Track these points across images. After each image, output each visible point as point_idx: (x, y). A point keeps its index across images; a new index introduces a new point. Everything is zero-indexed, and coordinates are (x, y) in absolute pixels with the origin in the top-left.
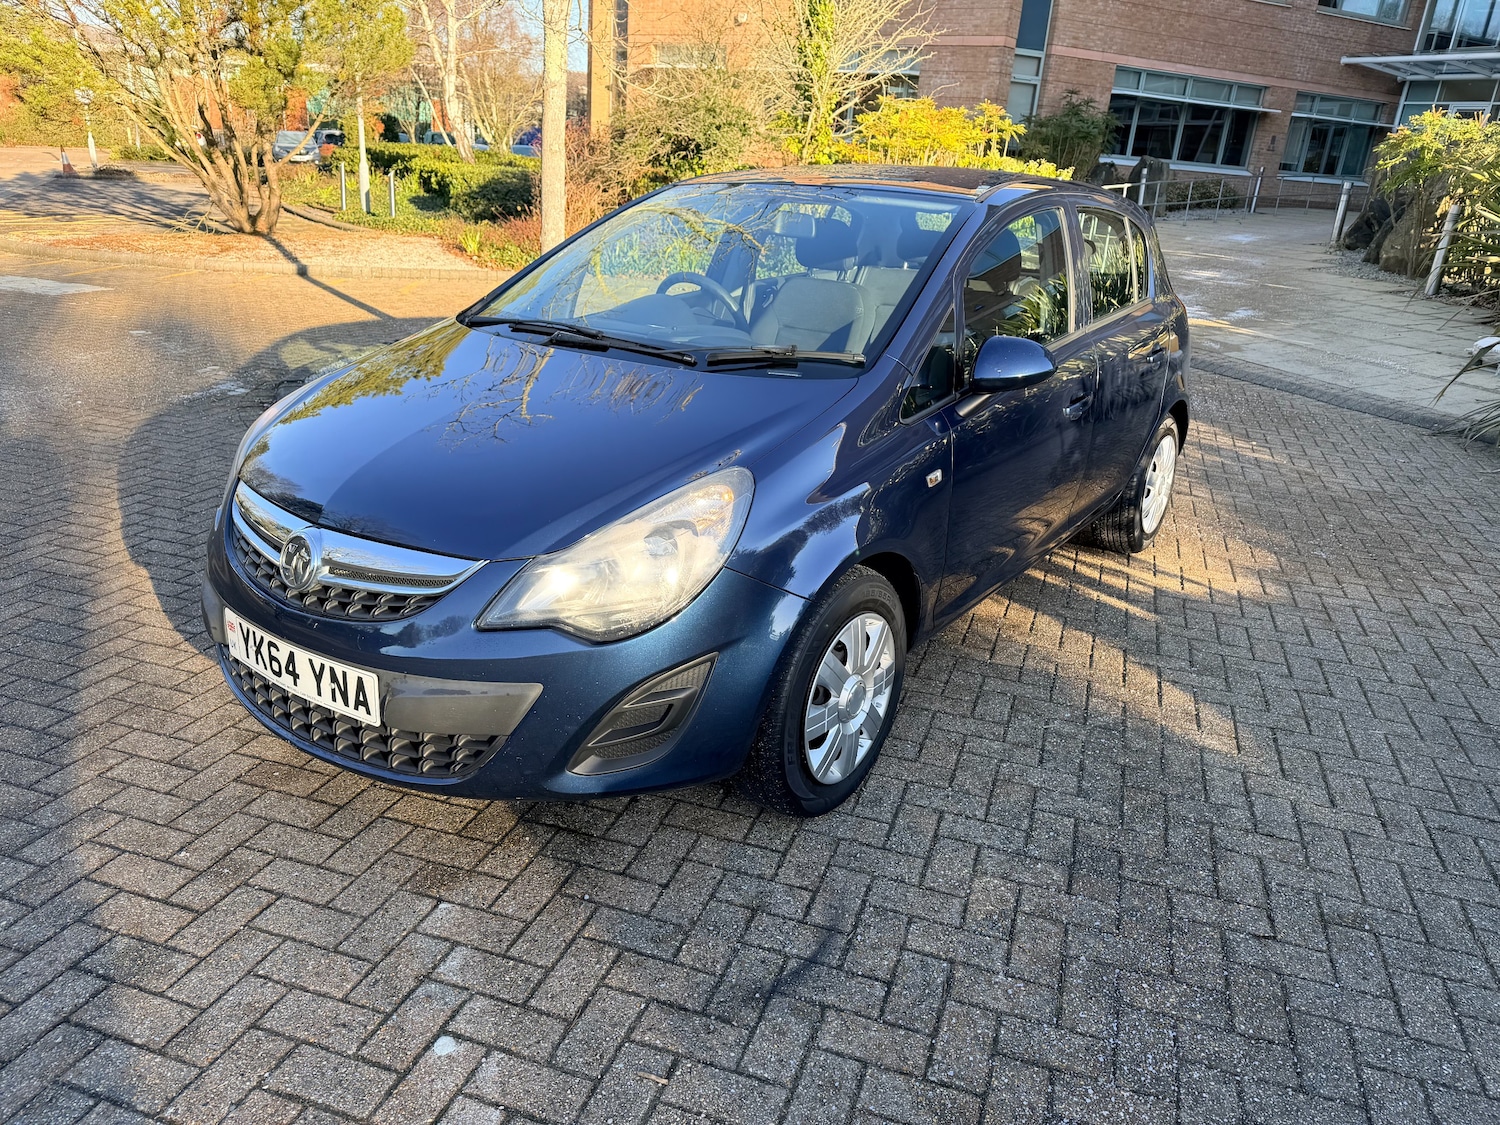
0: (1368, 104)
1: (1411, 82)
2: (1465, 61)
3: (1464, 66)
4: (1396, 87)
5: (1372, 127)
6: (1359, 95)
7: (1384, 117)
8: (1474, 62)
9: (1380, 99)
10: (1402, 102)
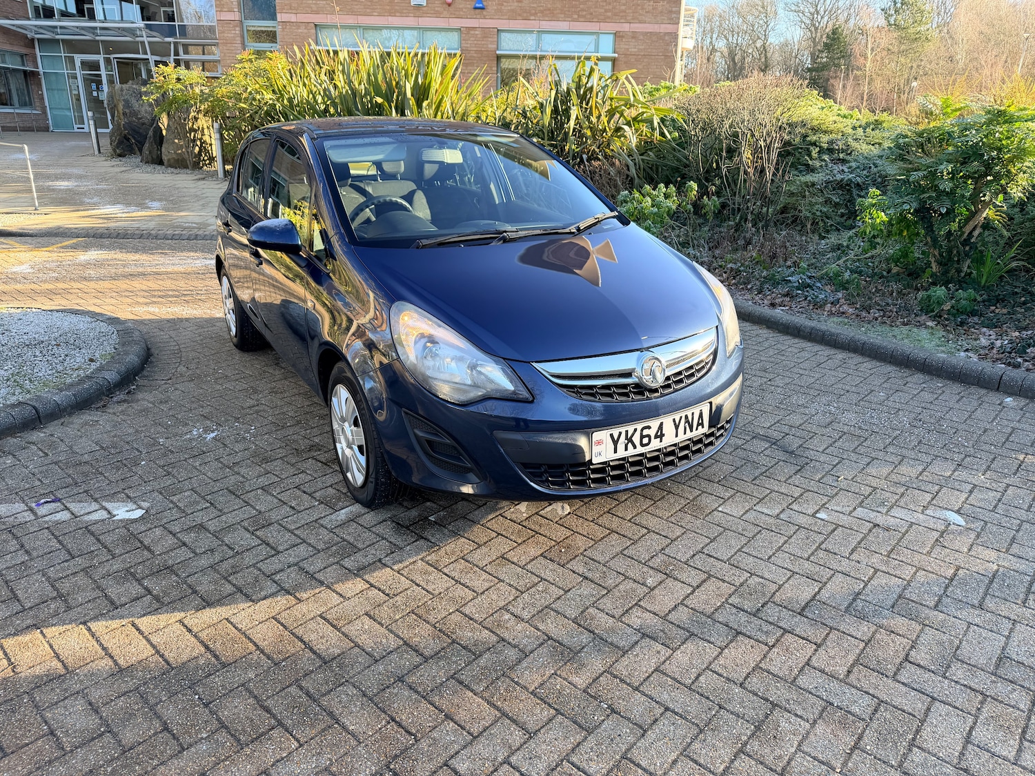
0: (13, 53)
1: (38, 39)
2: (77, 27)
3: (78, 30)
4: (30, 43)
5: (25, 72)
6: (7, 47)
7: (30, 64)
8: (83, 28)
9: (24, 51)
10: (38, 54)
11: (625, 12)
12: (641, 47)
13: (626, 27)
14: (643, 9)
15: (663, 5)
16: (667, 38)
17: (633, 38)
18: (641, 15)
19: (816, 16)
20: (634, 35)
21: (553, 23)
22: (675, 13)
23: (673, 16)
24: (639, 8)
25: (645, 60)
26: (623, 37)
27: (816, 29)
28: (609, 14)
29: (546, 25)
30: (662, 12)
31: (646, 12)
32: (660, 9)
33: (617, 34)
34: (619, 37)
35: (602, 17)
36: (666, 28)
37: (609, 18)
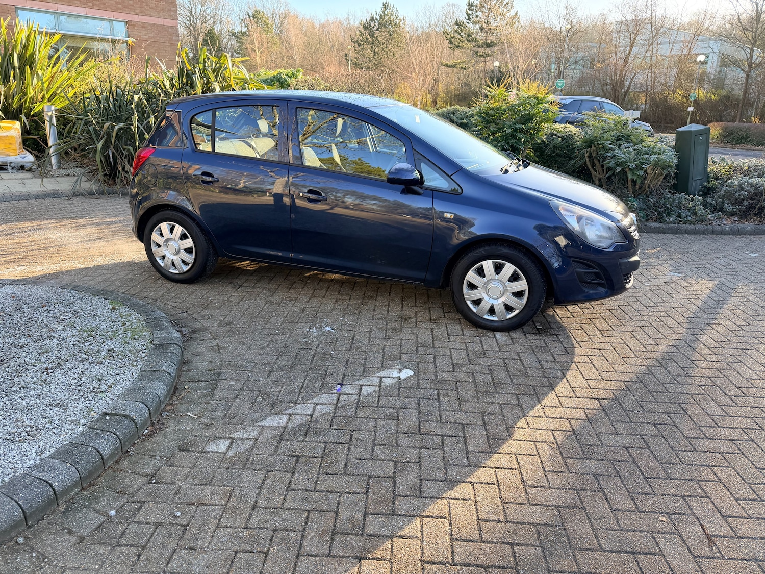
11: (133, 6)
12: (150, 35)
13: (136, 18)
14: (147, 5)
15: (163, 5)
16: (170, 30)
17: (143, 27)
18: (146, 10)
19: (192, 18)
20: (143, 25)
21: (70, 8)
22: (173, 11)
23: (172, 13)
24: (144, 4)
25: (156, 46)
26: (134, 25)
27: (194, 28)
28: (120, 6)
29: (63, 8)
30: (162, 10)
31: (150, 8)
32: (161, 7)
33: (129, 23)
34: (131, 25)
35: (114, 8)
36: (167, 22)
37: (120, 9)
